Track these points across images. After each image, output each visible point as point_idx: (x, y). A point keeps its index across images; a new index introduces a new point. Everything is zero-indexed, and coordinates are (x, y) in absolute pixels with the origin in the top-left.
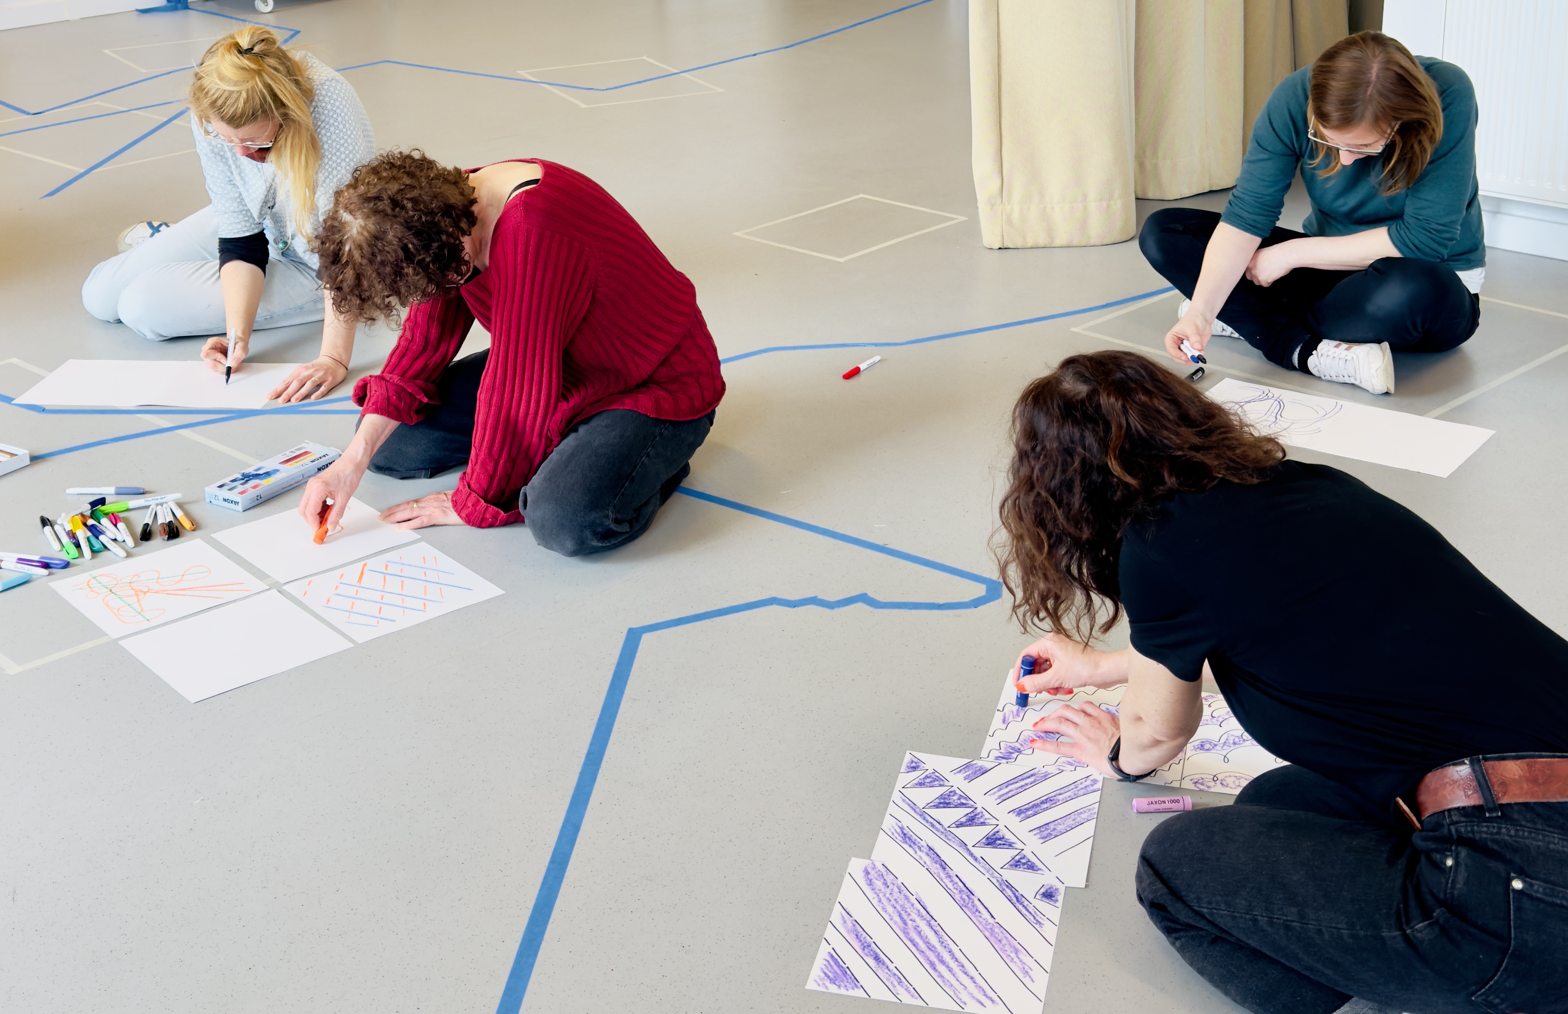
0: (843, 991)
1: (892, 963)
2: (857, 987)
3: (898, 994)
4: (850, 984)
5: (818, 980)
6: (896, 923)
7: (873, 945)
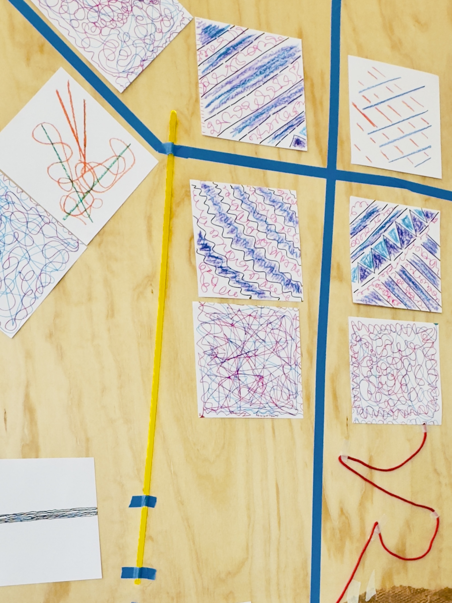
0: (198, 37)
1: (226, 62)
2: (203, 44)
3: (204, 64)
4: (204, 40)
5: (202, 23)
6: (257, 64)
7: (236, 52)
